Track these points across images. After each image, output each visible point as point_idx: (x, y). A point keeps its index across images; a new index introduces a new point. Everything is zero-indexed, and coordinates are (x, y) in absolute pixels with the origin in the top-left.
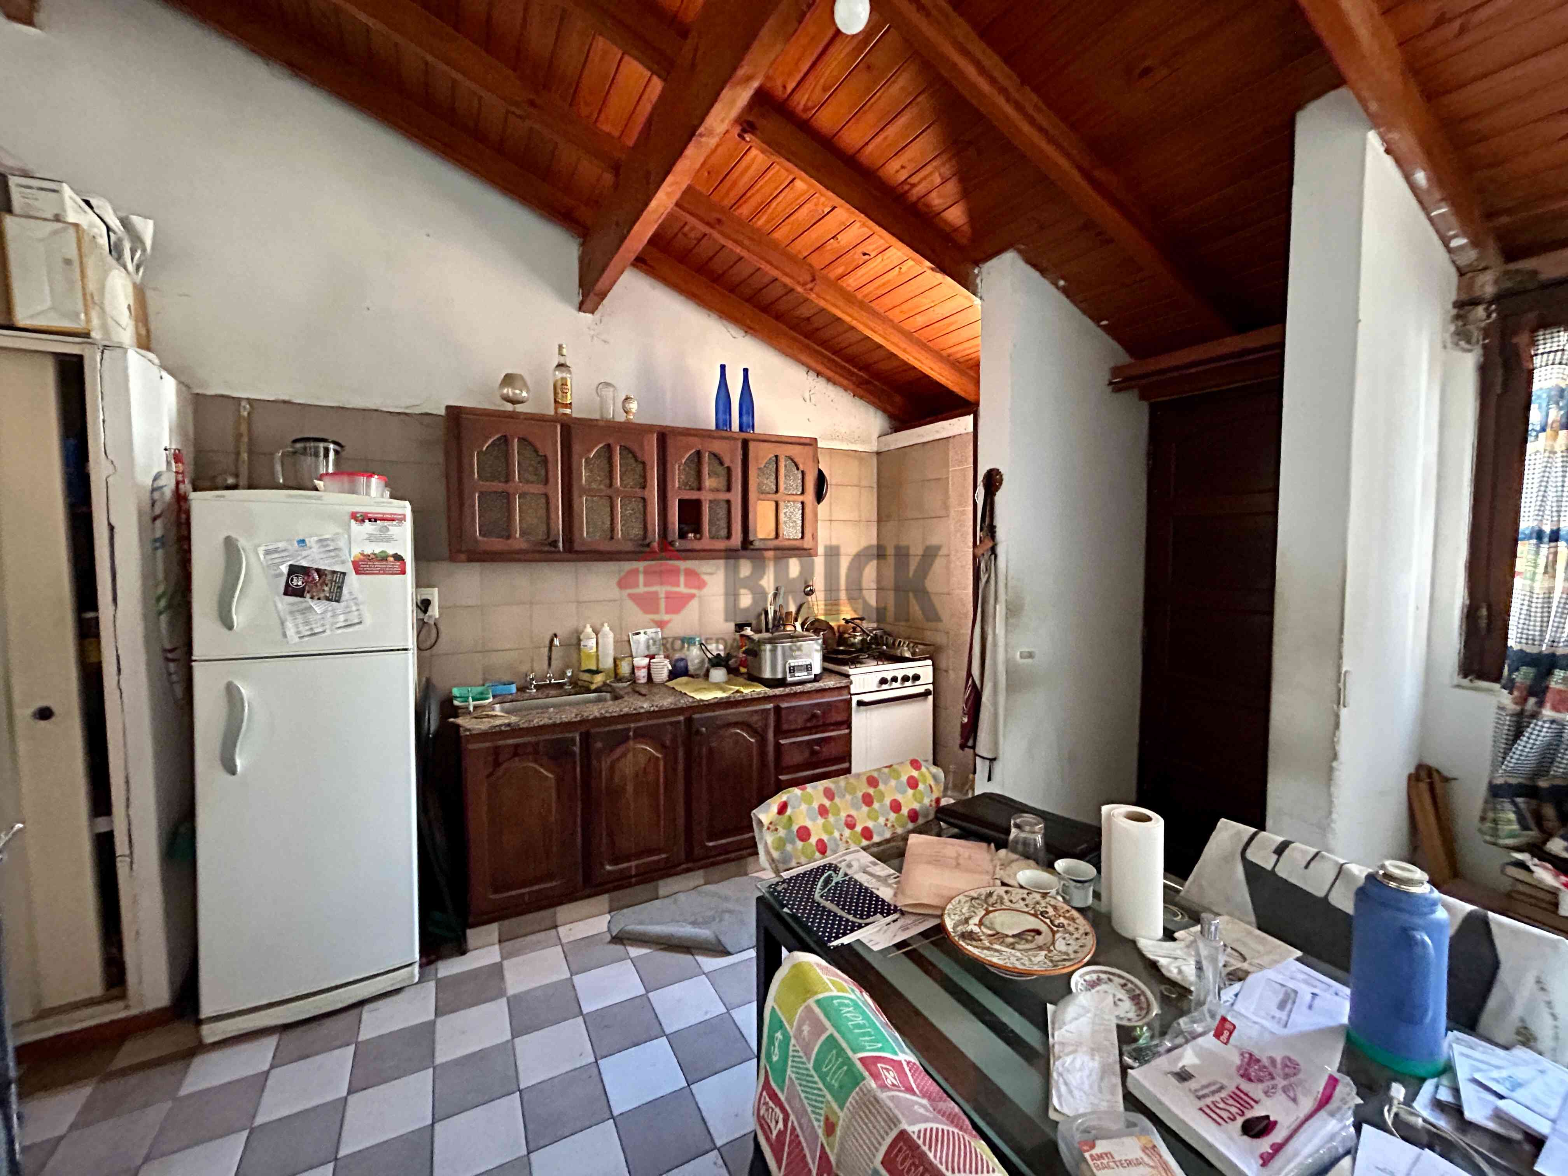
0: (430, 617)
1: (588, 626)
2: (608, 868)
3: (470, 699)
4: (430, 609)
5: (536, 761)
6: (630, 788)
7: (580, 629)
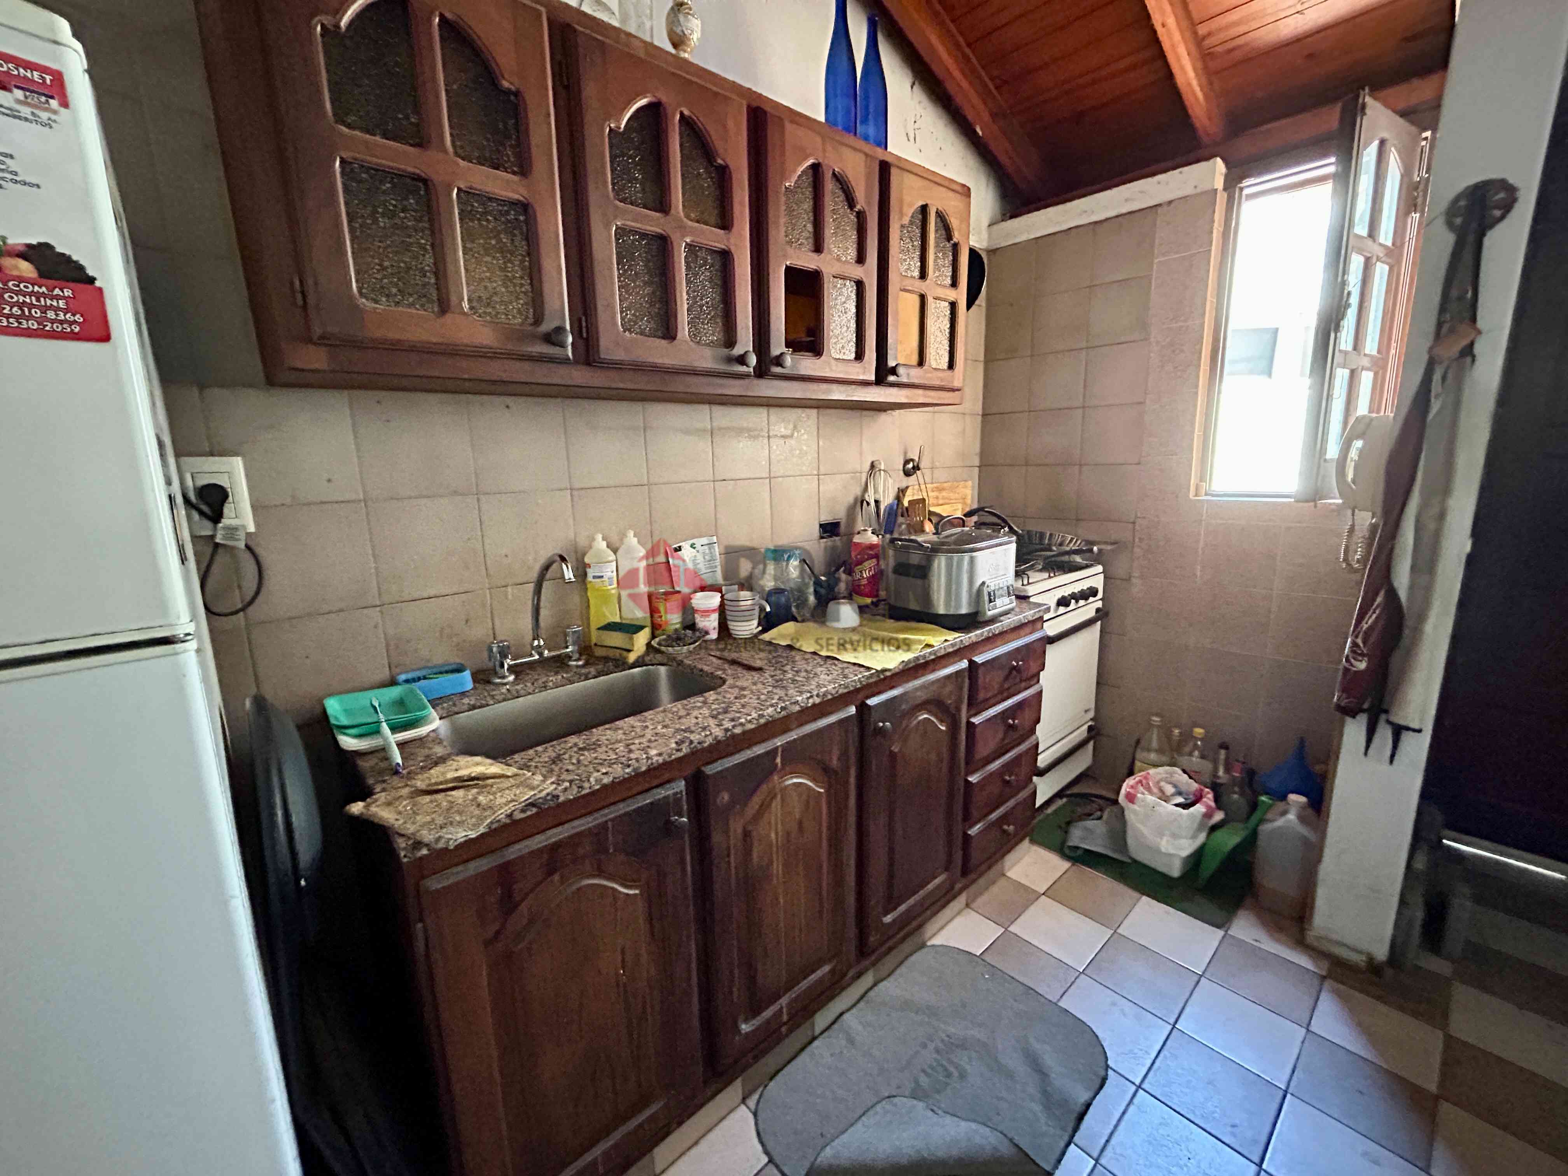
0: (232, 531)
1: (599, 537)
2: (745, 1028)
3: (385, 728)
4: (228, 509)
5: (600, 872)
6: (777, 868)
7: (582, 541)
